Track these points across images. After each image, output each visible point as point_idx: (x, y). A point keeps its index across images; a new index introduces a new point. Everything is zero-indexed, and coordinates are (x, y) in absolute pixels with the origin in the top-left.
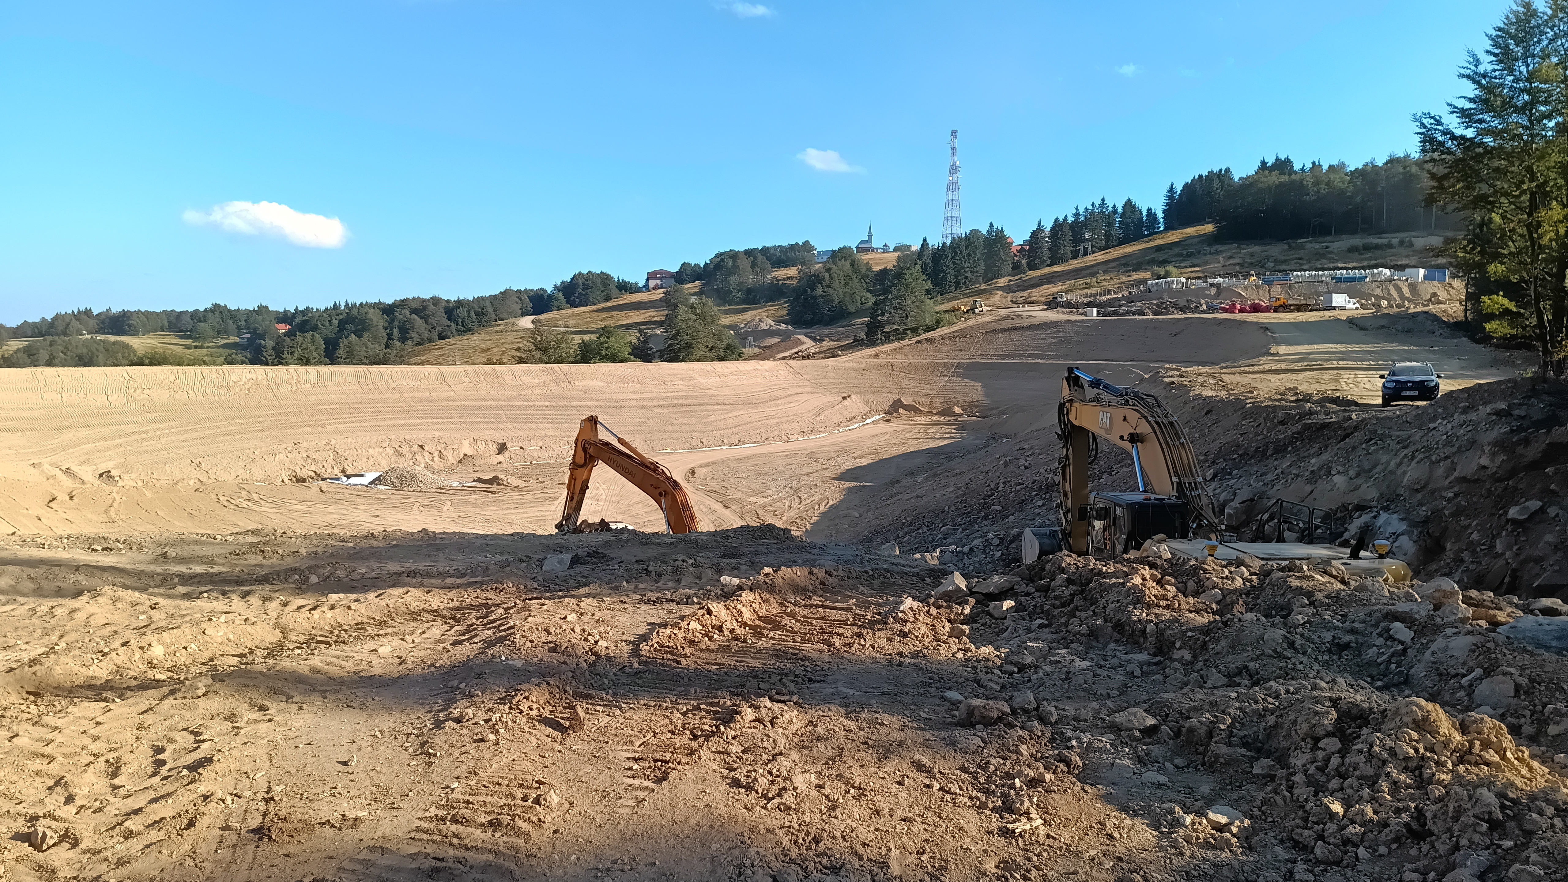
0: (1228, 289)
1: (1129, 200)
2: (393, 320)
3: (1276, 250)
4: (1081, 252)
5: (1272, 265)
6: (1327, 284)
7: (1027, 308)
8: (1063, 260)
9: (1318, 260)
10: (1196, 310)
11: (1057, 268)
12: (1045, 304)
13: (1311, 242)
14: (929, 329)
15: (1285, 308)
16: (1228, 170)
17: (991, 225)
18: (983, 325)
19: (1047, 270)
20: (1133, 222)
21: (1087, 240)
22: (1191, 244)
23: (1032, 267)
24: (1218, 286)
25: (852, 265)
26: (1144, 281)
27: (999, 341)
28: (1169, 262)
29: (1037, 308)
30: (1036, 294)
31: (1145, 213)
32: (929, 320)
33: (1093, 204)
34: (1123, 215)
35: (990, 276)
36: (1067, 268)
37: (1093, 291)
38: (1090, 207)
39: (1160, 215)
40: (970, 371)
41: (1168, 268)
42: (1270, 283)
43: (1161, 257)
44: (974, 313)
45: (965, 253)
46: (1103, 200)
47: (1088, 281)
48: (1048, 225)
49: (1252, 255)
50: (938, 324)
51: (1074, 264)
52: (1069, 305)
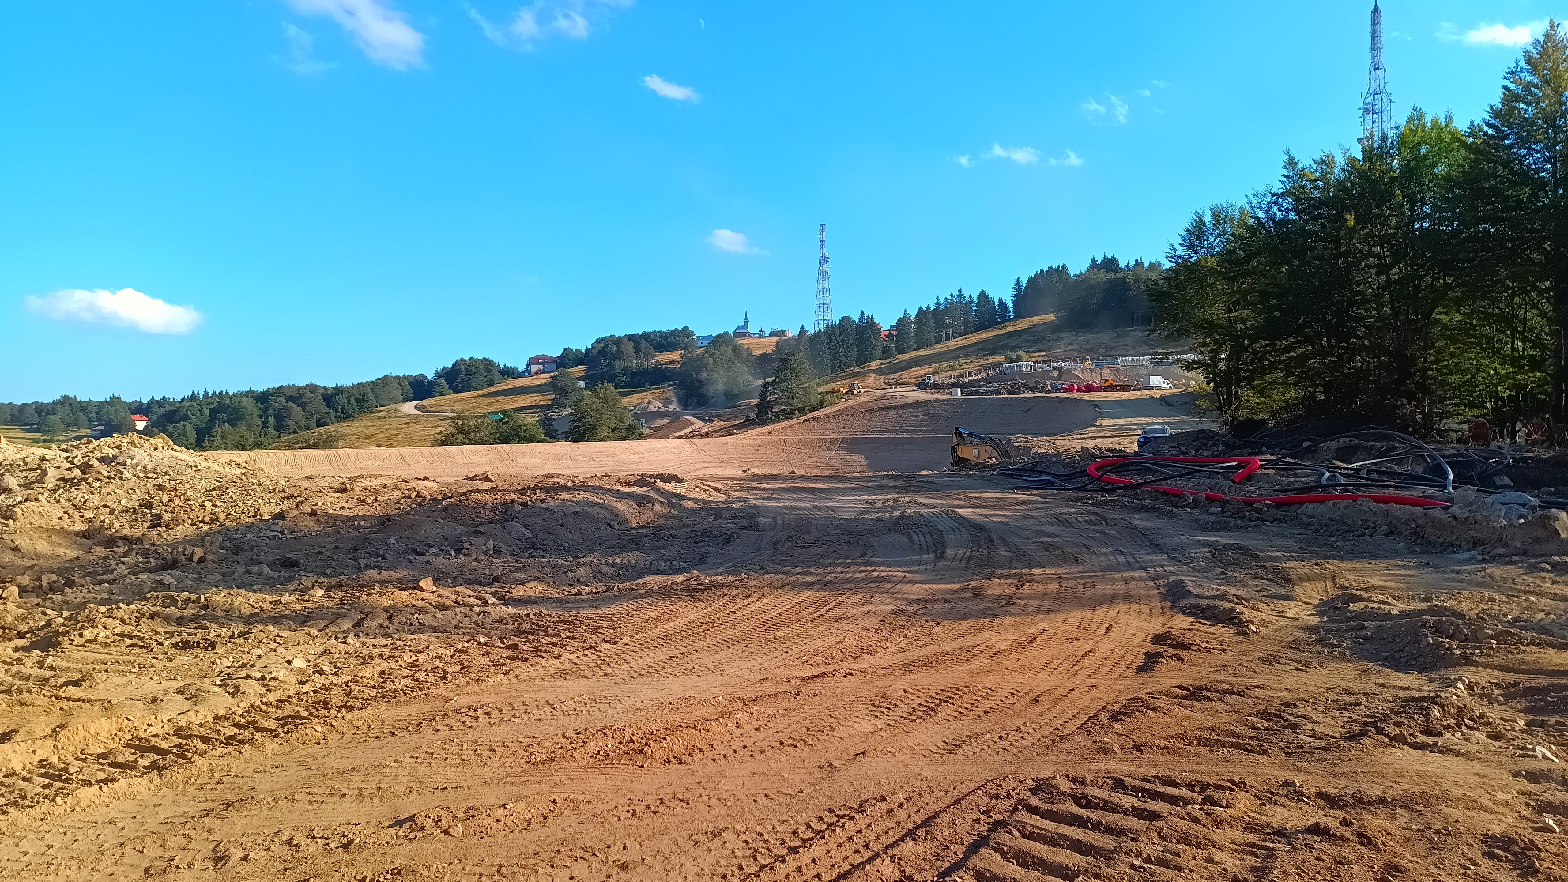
0: (1068, 372)
1: (983, 291)
2: (267, 409)
3: (1106, 337)
4: (944, 338)
5: (1104, 350)
6: (1147, 367)
7: (899, 389)
8: (928, 345)
9: (1140, 346)
10: (1042, 390)
11: (922, 352)
12: (915, 385)
13: (1135, 330)
14: (814, 409)
15: (1111, 388)
16: (1064, 266)
17: (862, 313)
18: (862, 405)
19: (914, 354)
20: (987, 310)
21: (947, 326)
22: (1038, 332)
23: (901, 351)
24: (1059, 369)
25: (734, 350)
26: (999, 364)
27: (878, 419)
28: (1020, 348)
29: (908, 389)
30: (906, 376)
31: (997, 303)
32: (814, 400)
33: (952, 295)
34: (978, 305)
35: (863, 359)
36: (932, 352)
37: (957, 373)
38: (950, 298)
39: (1010, 305)
40: (853, 445)
41: (1019, 353)
42: (1100, 367)
43: (1013, 342)
44: (853, 394)
45: (839, 338)
46: (960, 291)
47: (952, 364)
48: (913, 313)
49: (1087, 341)
50: (821, 404)
51: (939, 348)
52: (936, 386)
